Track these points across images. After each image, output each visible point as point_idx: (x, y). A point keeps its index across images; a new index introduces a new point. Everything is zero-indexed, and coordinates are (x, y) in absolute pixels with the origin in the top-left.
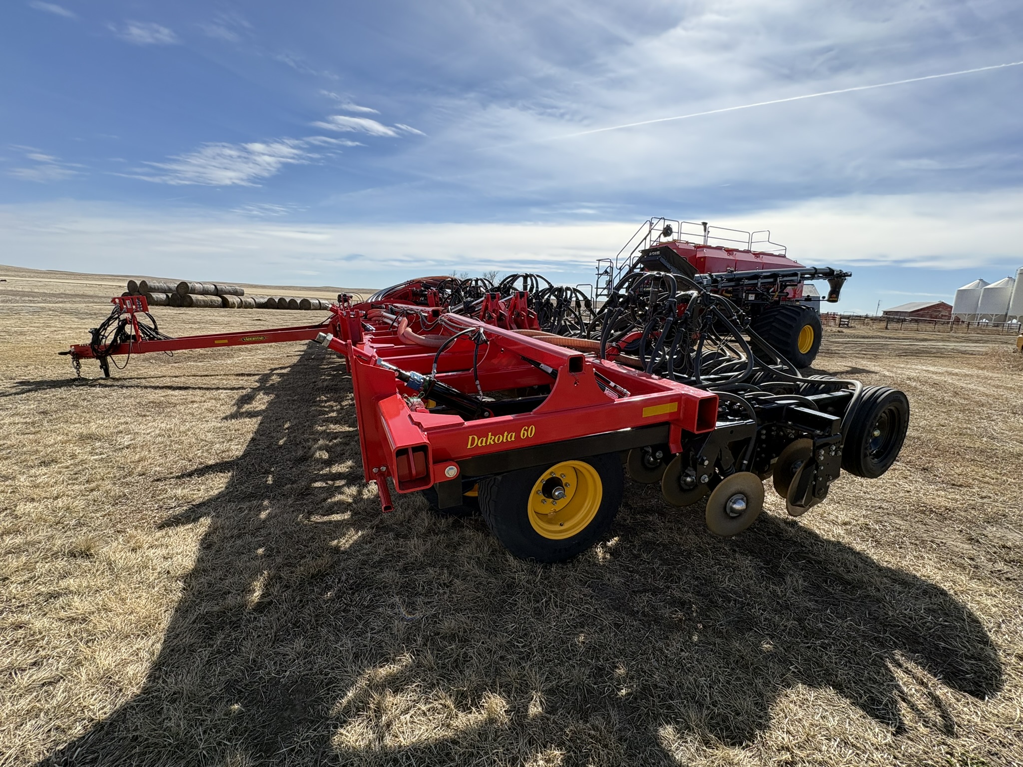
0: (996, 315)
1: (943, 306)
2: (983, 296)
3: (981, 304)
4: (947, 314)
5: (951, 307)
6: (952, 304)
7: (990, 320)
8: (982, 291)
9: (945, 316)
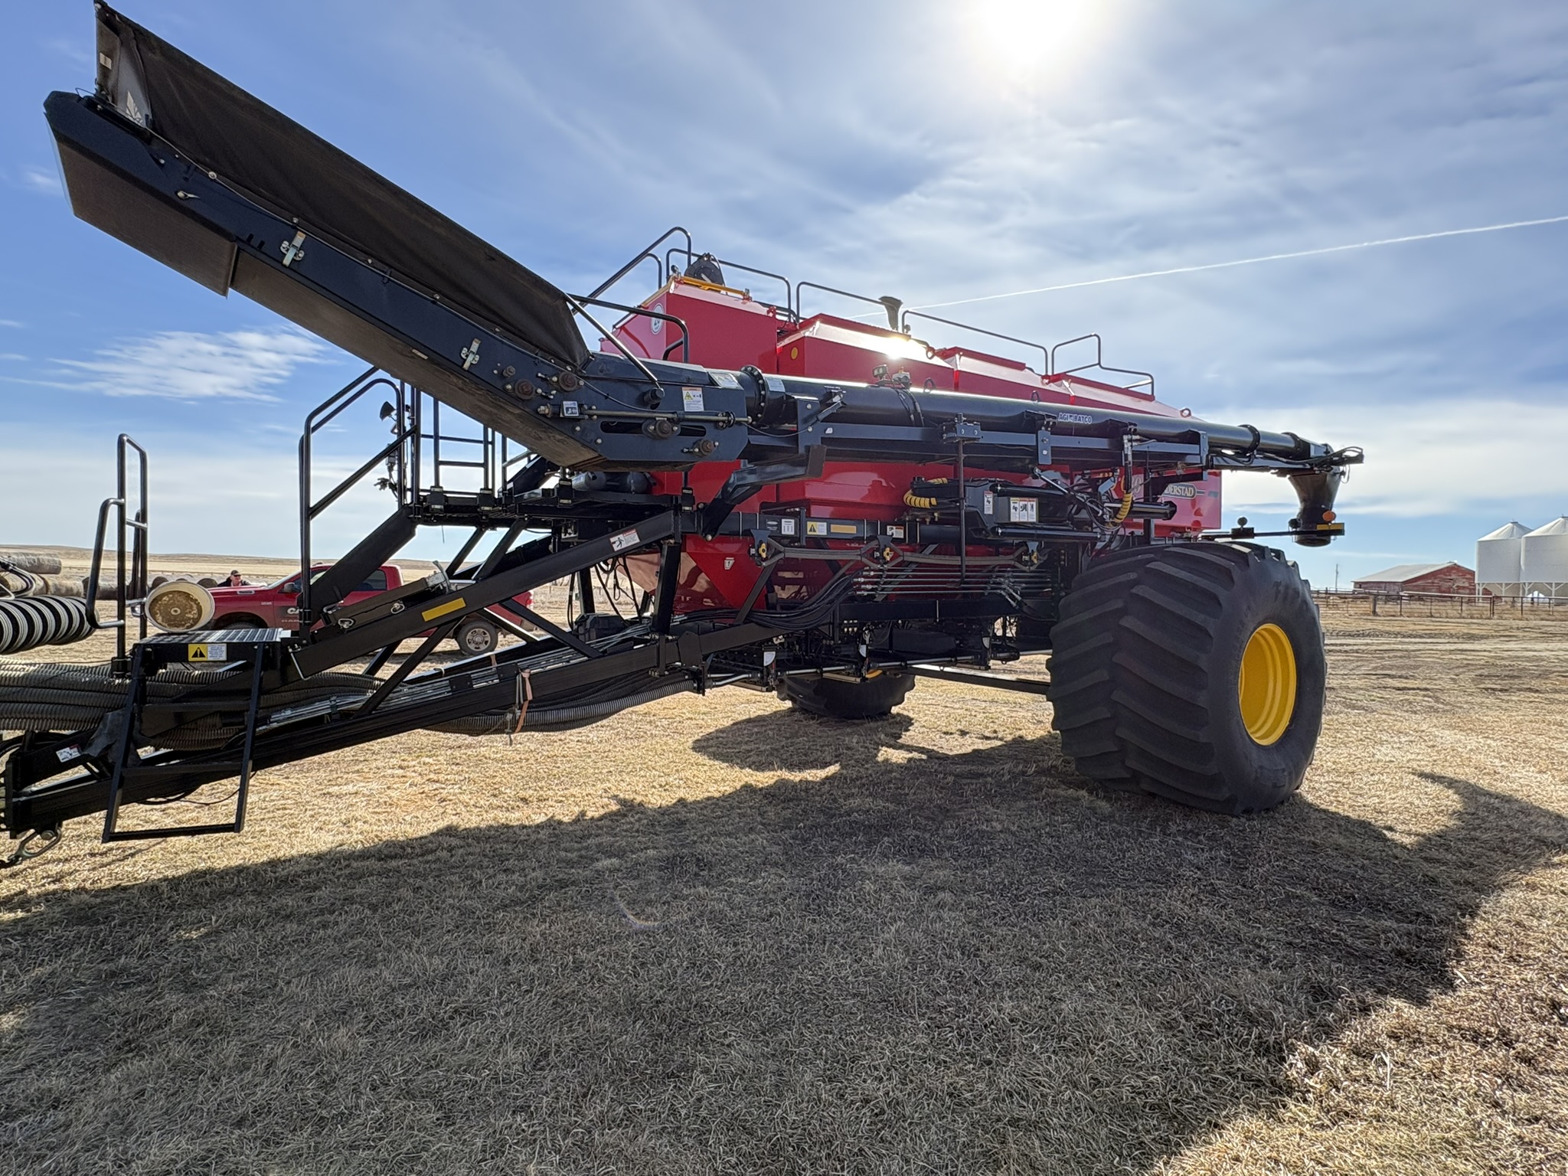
0: (1557, 584)
1: (1455, 568)
2: (1527, 551)
3: (1525, 564)
4: (1467, 585)
5: (1472, 573)
6: (1473, 566)
7: (1548, 593)
8: (1523, 541)
9: (1464, 588)
